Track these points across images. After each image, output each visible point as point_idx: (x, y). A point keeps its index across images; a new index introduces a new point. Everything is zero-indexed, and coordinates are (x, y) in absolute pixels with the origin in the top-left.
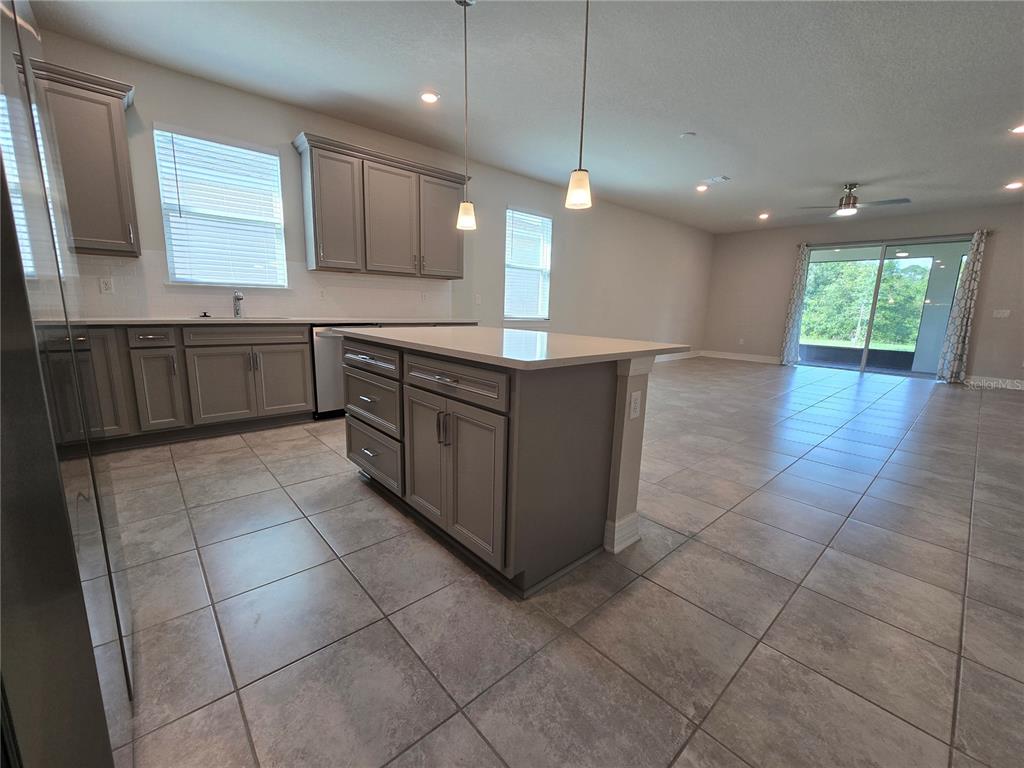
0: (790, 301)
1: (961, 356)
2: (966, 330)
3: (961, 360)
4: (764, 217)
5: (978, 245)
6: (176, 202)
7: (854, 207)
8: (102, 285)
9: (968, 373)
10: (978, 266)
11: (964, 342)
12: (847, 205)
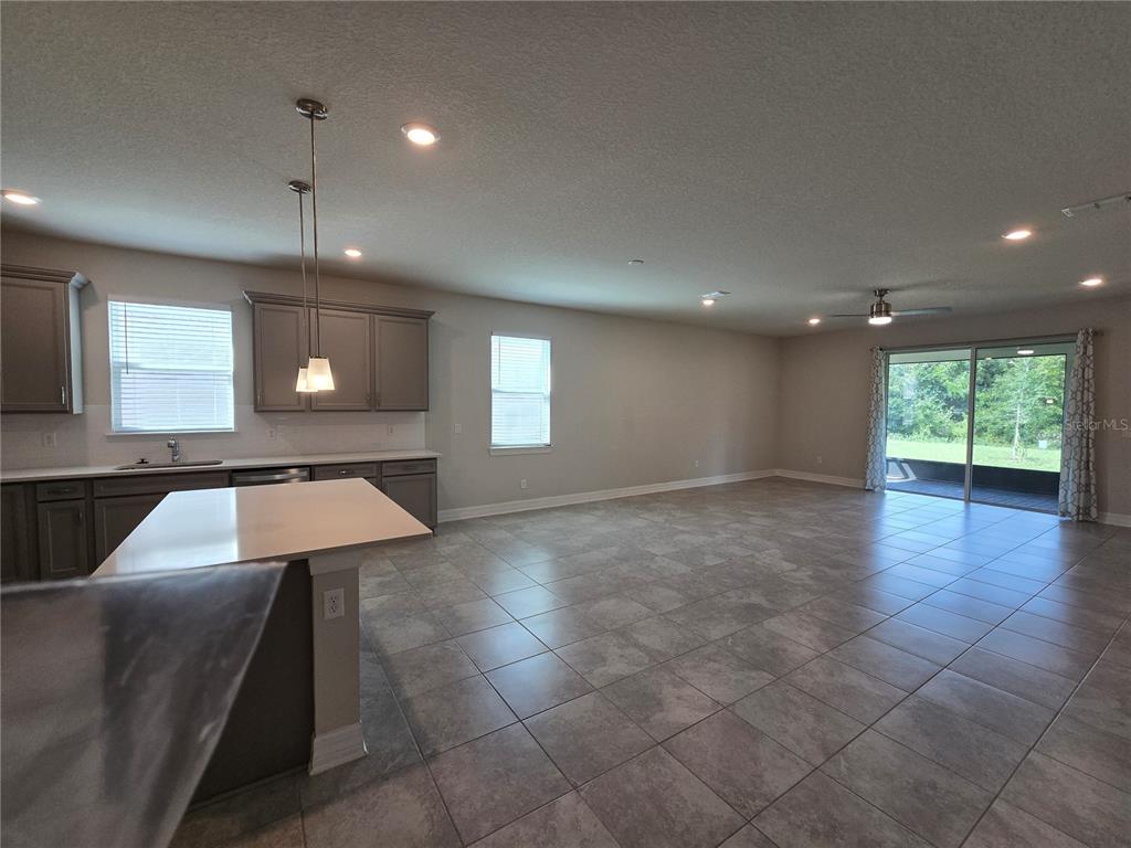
0: (868, 414)
1: (1088, 485)
2: (1088, 455)
3: (1088, 491)
4: (814, 321)
5: (1085, 348)
6: (125, 360)
7: (888, 315)
8: (45, 440)
9: (1101, 508)
10: (1089, 373)
11: (1088, 468)
12: (879, 314)
